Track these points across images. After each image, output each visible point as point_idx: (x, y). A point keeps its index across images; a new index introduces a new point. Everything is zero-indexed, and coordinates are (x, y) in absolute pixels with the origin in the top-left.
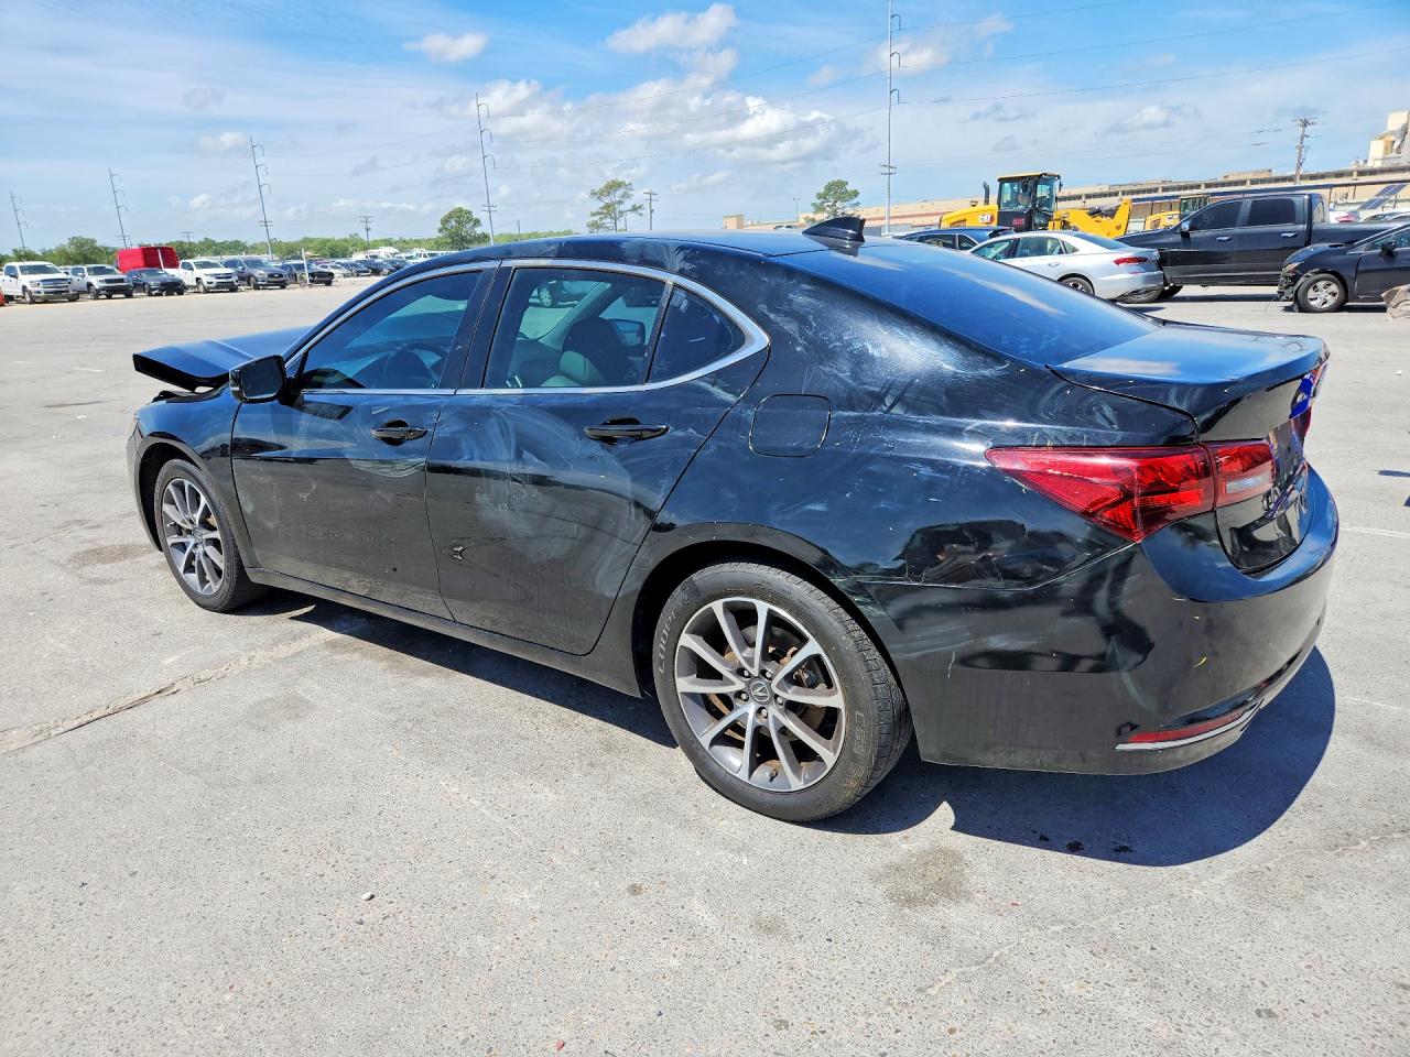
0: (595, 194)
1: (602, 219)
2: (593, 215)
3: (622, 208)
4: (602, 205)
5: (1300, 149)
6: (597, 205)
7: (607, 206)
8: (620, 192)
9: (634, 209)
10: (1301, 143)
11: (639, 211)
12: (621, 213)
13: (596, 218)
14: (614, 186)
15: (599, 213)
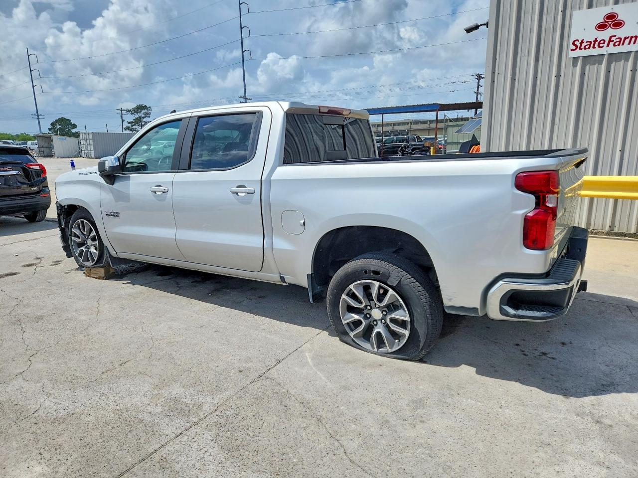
0: (129, 111)
1: (132, 126)
2: (129, 123)
3: (145, 120)
5: (477, 94)
7: (134, 120)
8: (143, 112)
10: (478, 90)
13: (130, 125)
14: (140, 108)
15: (133, 122)
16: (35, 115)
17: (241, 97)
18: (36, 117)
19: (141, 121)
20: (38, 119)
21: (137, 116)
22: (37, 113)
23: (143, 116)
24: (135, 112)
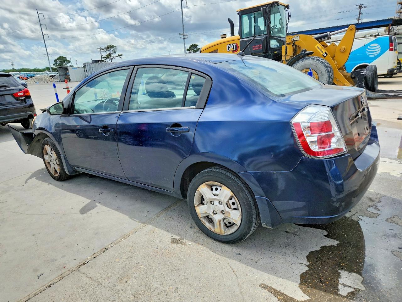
1: (105, 59)
3: (113, 55)
4: (106, 54)
5: (359, 20)
6: (104, 54)
7: (106, 55)
8: (112, 49)
9: (119, 56)
11: (120, 57)
12: (114, 57)
14: (110, 47)
15: (105, 57)
16: (46, 54)
17: (181, 34)
18: (47, 56)
19: (110, 56)
20: (48, 57)
21: (108, 53)
22: (47, 53)
23: (112, 52)
24: (107, 50)
